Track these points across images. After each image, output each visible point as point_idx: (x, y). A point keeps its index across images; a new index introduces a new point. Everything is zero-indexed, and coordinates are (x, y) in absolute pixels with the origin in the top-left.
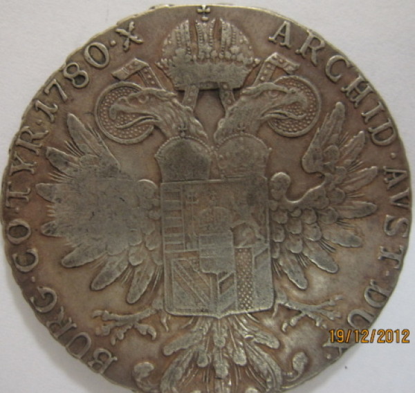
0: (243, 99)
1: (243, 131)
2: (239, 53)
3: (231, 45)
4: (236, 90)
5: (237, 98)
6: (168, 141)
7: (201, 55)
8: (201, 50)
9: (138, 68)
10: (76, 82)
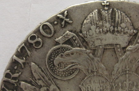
0: (128, 53)
1: (128, 70)
2: (125, 27)
3: (121, 23)
4: (124, 48)
5: (125, 52)
6: (87, 77)
7: (105, 29)
8: (105, 26)
9: (70, 37)
10: (35, 45)
